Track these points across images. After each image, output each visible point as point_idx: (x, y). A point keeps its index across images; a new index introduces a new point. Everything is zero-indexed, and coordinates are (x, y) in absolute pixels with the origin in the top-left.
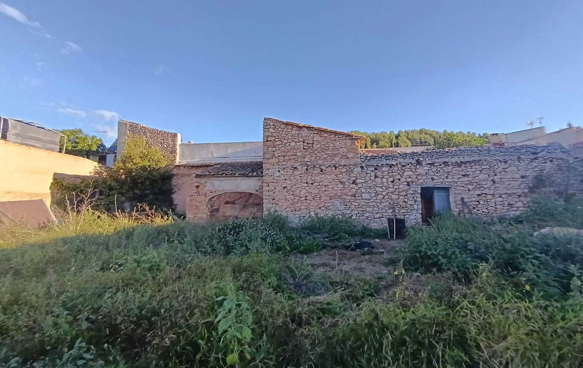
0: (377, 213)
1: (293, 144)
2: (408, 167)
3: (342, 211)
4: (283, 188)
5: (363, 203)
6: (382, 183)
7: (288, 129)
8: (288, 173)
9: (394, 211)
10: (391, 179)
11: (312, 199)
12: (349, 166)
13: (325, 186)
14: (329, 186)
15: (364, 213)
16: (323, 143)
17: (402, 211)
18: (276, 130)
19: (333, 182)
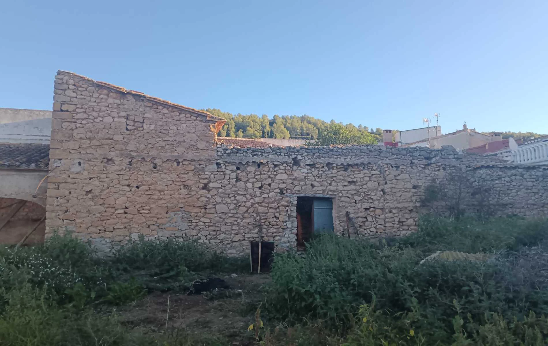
0: (236, 234)
1: (109, 120)
2: (281, 167)
3: (184, 232)
4: (84, 193)
5: (217, 218)
6: (246, 189)
7: (100, 94)
8: (95, 168)
9: (260, 231)
10: (259, 184)
11: (136, 212)
12: (200, 162)
13: (160, 191)
14: (166, 192)
15: (218, 234)
16: (161, 123)
17: (271, 230)
18: (79, 93)
19: (173, 185)
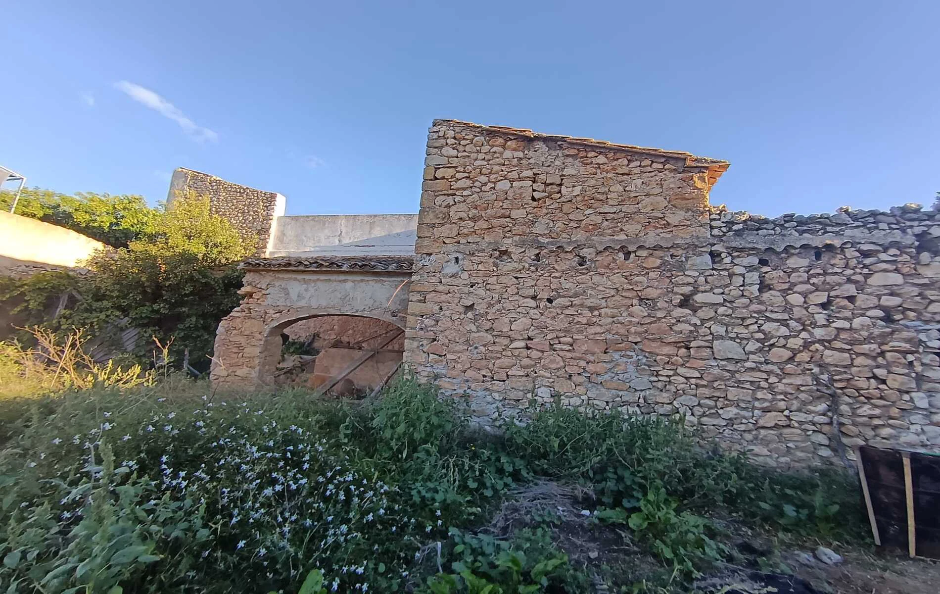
0: (766, 410)
1: (504, 185)
2: (883, 256)
3: (643, 394)
4: (462, 310)
5: (716, 371)
6: (788, 308)
7: (493, 146)
8: (480, 267)
9: (834, 408)
10: (823, 298)
11: (547, 348)
12: (672, 251)
13: (591, 309)
14: (603, 311)
15: (720, 405)
16: (593, 182)
17: (866, 410)
18: (461, 148)
19: (618, 298)
